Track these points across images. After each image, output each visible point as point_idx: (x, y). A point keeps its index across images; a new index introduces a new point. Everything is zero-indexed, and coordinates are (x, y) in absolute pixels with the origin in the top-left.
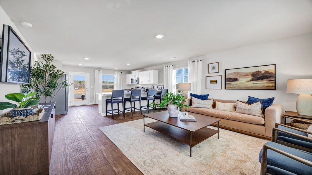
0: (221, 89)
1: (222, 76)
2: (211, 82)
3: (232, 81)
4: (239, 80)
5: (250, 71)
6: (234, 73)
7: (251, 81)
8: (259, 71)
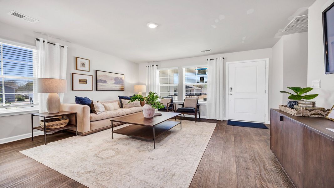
0: (92, 90)
1: (92, 76)
2: (79, 82)
3: (102, 83)
4: (107, 82)
5: (114, 76)
6: (104, 75)
7: (114, 84)
8: (118, 77)
